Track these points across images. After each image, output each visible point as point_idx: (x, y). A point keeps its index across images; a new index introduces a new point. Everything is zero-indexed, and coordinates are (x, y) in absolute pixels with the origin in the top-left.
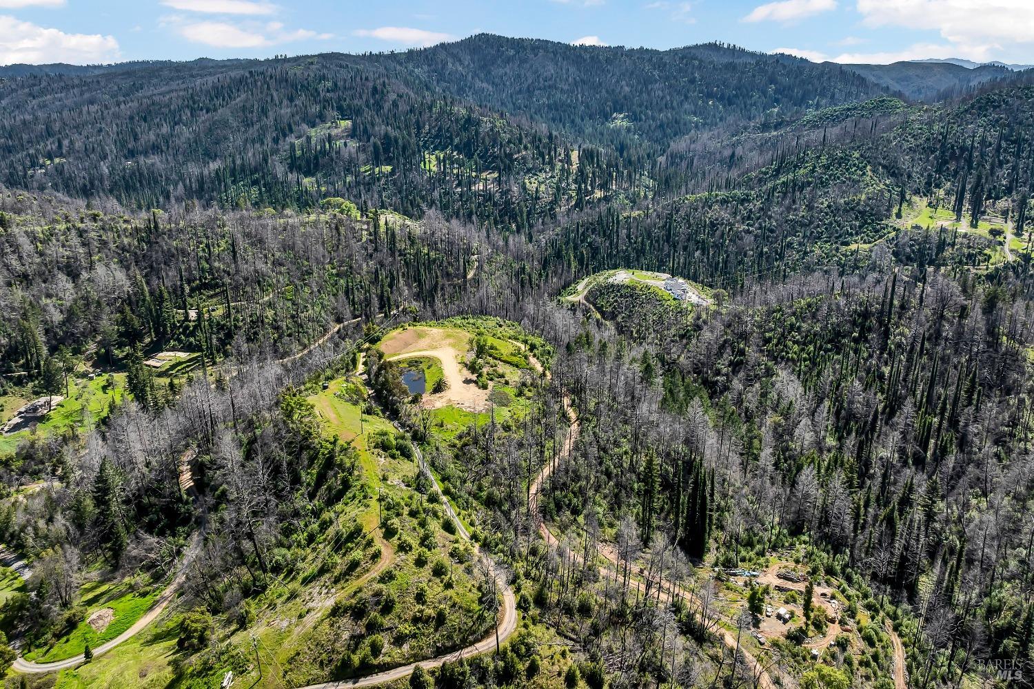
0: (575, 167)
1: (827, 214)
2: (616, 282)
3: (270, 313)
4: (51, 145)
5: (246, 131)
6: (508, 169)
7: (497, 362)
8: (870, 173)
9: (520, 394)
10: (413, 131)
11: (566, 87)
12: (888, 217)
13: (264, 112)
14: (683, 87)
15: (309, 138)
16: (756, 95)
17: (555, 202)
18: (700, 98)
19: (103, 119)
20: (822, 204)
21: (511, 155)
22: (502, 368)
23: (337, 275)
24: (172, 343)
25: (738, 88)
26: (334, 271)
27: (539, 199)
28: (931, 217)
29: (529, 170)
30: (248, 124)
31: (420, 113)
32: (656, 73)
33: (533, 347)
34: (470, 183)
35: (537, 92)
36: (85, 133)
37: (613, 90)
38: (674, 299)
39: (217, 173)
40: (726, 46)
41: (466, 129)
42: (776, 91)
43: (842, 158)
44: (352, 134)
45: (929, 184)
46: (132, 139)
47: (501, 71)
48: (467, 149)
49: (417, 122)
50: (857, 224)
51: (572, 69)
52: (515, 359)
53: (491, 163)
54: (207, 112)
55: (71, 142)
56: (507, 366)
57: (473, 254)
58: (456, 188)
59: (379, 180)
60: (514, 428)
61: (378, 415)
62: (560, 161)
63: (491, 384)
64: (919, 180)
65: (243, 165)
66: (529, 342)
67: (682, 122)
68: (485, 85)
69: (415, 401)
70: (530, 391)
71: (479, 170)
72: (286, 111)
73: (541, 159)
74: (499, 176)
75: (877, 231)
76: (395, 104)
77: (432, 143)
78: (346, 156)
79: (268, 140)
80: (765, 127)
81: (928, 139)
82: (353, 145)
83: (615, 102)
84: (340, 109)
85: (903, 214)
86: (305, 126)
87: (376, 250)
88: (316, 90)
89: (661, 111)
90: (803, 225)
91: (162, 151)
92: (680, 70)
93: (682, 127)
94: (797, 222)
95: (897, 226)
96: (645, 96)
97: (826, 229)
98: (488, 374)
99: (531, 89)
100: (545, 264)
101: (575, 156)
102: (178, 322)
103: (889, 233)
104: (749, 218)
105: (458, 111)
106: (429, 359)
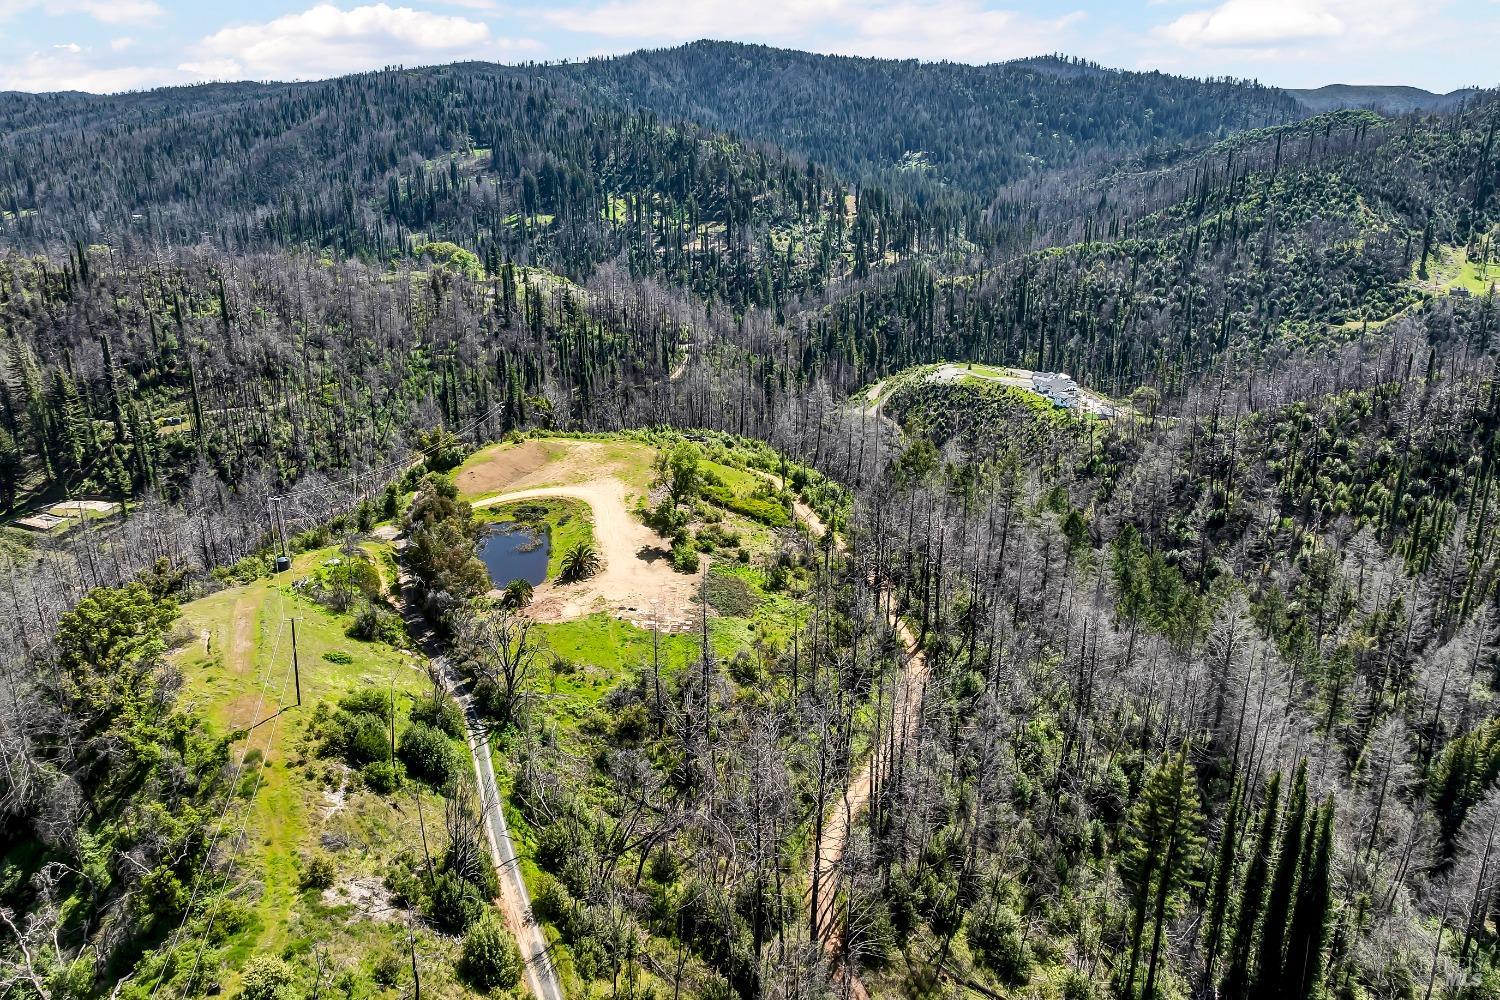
0: (850, 217)
1: (1295, 273)
2: (940, 382)
3: (286, 430)
4: (19, 191)
5: (323, 166)
6: (743, 217)
7: (720, 511)
8: (1362, 207)
9: (776, 585)
10: (589, 163)
11: (831, 114)
12: (1405, 276)
13: (354, 136)
14: (1013, 112)
15: (420, 172)
16: (1125, 124)
17: (820, 270)
18: (1040, 128)
19: (103, 151)
20: (1285, 256)
21: (746, 196)
22: (730, 525)
23: (431, 367)
24: (86, 482)
25: (1097, 113)
26: (426, 362)
27: (793, 264)
28: (1478, 278)
29: (777, 220)
30: (327, 153)
31: (601, 133)
32: (970, 92)
33: (799, 482)
34: (680, 241)
35: (786, 121)
36: (71, 171)
37: (904, 118)
38: (1056, 407)
39: (267, 225)
40: (1070, 61)
41: (675, 159)
42: (1156, 118)
43: (1310, 184)
44: (493, 166)
45: (1464, 225)
46: (143, 177)
47: (731, 91)
48: (676, 187)
49: (597, 149)
50: (1354, 287)
51: (841, 88)
52: (762, 506)
53: (714, 209)
54: (266, 137)
55: (50, 186)
56: (743, 521)
57: (682, 342)
58: (657, 247)
59: (531, 235)
60: (764, 674)
61: (391, 640)
62: (826, 208)
63: (705, 561)
64: (1448, 221)
65: (311, 213)
66: (791, 472)
67: (1013, 162)
68: (706, 111)
69: (514, 600)
70: (799, 577)
71: (696, 221)
72: (388, 133)
73: (795, 204)
74: (729, 231)
75: (1391, 300)
76: (562, 122)
77: (620, 181)
78: (479, 197)
79: (357, 174)
80: (1151, 161)
81: (1454, 154)
82: (490, 183)
83: (908, 135)
84: (475, 132)
85: (1430, 274)
86: (416, 156)
87: (506, 326)
88: (439, 104)
89: (979, 146)
90: (1253, 293)
91: (188, 196)
92: (1007, 88)
93: (1013, 170)
94: (1243, 288)
95: (1424, 292)
96: (953, 125)
97: (1298, 297)
98: (699, 538)
99: (778, 116)
100: (808, 357)
101: (850, 201)
102: (103, 443)
103: (1411, 302)
104: (1158, 283)
105: (663, 130)
106: (564, 503)
